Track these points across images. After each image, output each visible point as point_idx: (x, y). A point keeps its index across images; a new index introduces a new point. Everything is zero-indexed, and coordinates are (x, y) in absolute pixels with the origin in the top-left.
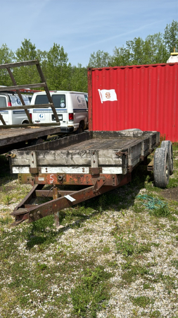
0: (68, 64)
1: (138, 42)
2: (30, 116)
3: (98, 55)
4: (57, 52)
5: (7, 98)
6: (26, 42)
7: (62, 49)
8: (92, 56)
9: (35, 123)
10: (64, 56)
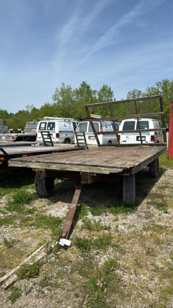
0: (113, 99)
1: (165, 83)
2: (119, 137)
3: (133, 93)
4: (106, 91)
5: (99, 123)
6: (84, 83)
7: (110, 88)
8: (129, 93)
9: (123, 143)
10: (110, 93)
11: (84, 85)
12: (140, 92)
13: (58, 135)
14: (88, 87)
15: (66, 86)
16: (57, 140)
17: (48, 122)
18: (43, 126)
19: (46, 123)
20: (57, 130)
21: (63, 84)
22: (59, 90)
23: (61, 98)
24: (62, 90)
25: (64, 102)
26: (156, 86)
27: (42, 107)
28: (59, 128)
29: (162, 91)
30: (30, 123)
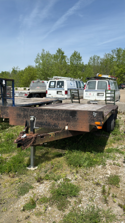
11: (59, 51)
12: (99, 57)
13: (66, 92)
14: (63, 53)
15: (45, 52)
16: (66, 96)
17: (57, 81)
18: (53, 84)
19: (55, 82)
20: (66, 88)
21: (43, 50)
22: (40, 55)
23: (41, 62)
24: (42, 55)
25: (43, 65)
26: (111, 53)
27: (26, 69)
28: (68, 86)
29: (116, 57)
30: (35, 81)
